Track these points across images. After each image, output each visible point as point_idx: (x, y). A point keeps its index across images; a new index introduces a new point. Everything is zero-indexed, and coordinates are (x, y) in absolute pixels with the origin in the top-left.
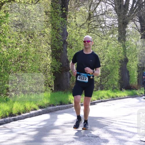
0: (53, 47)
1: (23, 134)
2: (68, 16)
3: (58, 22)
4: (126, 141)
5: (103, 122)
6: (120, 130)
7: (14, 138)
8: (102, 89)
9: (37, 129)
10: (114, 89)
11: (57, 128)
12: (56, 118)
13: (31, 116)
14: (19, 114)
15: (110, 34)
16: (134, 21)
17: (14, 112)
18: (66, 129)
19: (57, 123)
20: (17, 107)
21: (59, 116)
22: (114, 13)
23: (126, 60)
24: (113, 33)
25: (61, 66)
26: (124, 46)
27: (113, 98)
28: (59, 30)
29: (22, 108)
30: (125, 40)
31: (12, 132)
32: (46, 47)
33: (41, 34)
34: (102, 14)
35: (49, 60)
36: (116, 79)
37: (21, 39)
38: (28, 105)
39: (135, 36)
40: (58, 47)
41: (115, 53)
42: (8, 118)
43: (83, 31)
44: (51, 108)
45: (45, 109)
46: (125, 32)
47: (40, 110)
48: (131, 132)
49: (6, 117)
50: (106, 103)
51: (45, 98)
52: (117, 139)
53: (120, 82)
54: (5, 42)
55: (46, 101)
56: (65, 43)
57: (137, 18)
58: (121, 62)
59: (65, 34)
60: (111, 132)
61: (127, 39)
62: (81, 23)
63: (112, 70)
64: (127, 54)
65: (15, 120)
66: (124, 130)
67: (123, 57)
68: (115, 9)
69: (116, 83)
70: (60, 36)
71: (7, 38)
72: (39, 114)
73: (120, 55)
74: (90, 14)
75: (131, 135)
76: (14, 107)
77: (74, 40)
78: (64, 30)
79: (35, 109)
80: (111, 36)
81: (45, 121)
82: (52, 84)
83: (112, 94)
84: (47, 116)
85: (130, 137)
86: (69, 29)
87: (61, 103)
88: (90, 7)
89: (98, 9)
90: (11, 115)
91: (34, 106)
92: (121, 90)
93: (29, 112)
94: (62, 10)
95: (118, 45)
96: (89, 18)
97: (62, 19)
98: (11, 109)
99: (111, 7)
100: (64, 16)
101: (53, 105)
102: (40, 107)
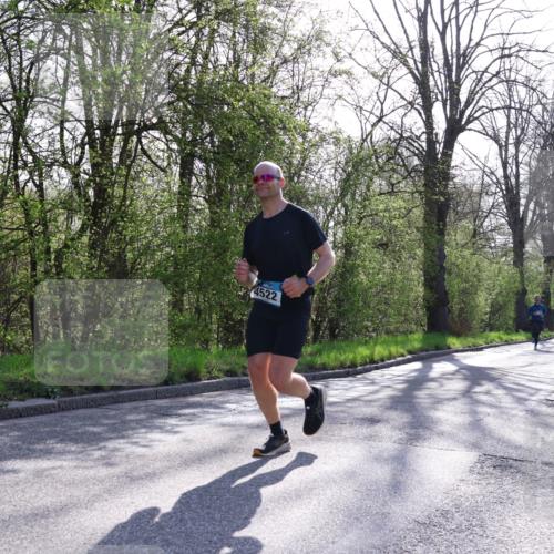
0: (426, 274)
1: (389, 387)
2: (446, 233)
3: (434, 242)
4: (526, 400)
5: (494, 373)
6: (518, 384)
7: (376, 392)
8: (491, 330)
9: (406, 381)
10: (508, 331)
11: (433, 380)
12: (431, 368)
13: (398, 364)
14: (383, 361)
15: (502, 256)
16: (534, 239)
17: (376, 357)
18: (445, 382)
19: (433, 374)
20: (379, 351)
21: (435, 365)
22: (507, 229)
23: (524, 292)
24: (506, 255)
25: (437, 298)
26: (522, 273)
27: (508, 343)
28: (434, 251)
29: (386, 353)
30: (522, 265)
31: (373, 383)
32: (416, 275)
33: (410, 257)
34: (491, 231)
35: (421, 290)
36: (510, 317)
37: (384, 262)
38: (393, 349)
39: (537, 259)
40: (433, 274)
41: (509, 282)
42: (368, 366)
43: (467, 253)
44: (424, 354)
45: (415, 356)
46: (523, 254)
47: (409, 356)
48: (533, 388)
49: (366, 363)
50: (497, 349)
51: (416, 340)
52: (514, 396)
53: (515, 320)
54: (364, 267)
55: (417, 345)
56: (443, 268)
57: (538, 237)
58: (517, 293)
59: (442, 257)
60: (506, 388)
61: (525, 263)
62: (463, 242)
63: (505, 304)
64: (526, 282)
65: (377, 368)
66: (523, 385)
67: (520, 288)
68: (509, 224)
69: (511, 322)
70: (435, 259)
71: (367, 263)
72: (409, 361)
73: (517, 284)
74: (475, 231)
75: (533, 392)
76: (376, 353)
77: (454, 264)
78: (441, 250)
79: (403, 355)
80: (504, 259)
81: (416, 370)
82: (425, 322)
83: (505, 337)
84: (417, 365)
85: (532, 395)
86: (447, 250)
87: (437, 348)
88: (475, 221)
89: (486, 224)
90: (372, 361)
91: (402, 351)
92: (517, 331)
93: (394, 358)
94: (438, 225)
95: (514, 271)
96: (474, 236)
97: (438, 237)
98: (372, 354)
99: (503, 221)
100: (442, 232)
101: (427, 351)
102: (410, 353)
